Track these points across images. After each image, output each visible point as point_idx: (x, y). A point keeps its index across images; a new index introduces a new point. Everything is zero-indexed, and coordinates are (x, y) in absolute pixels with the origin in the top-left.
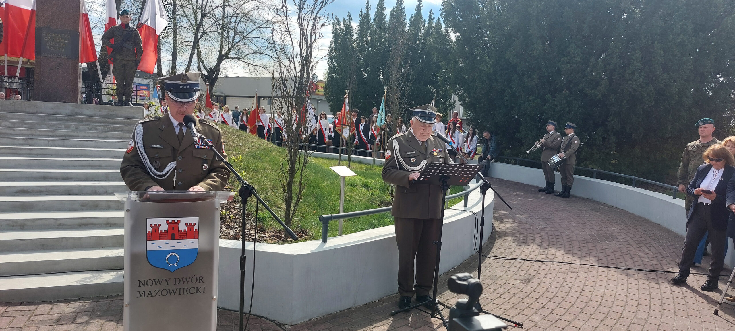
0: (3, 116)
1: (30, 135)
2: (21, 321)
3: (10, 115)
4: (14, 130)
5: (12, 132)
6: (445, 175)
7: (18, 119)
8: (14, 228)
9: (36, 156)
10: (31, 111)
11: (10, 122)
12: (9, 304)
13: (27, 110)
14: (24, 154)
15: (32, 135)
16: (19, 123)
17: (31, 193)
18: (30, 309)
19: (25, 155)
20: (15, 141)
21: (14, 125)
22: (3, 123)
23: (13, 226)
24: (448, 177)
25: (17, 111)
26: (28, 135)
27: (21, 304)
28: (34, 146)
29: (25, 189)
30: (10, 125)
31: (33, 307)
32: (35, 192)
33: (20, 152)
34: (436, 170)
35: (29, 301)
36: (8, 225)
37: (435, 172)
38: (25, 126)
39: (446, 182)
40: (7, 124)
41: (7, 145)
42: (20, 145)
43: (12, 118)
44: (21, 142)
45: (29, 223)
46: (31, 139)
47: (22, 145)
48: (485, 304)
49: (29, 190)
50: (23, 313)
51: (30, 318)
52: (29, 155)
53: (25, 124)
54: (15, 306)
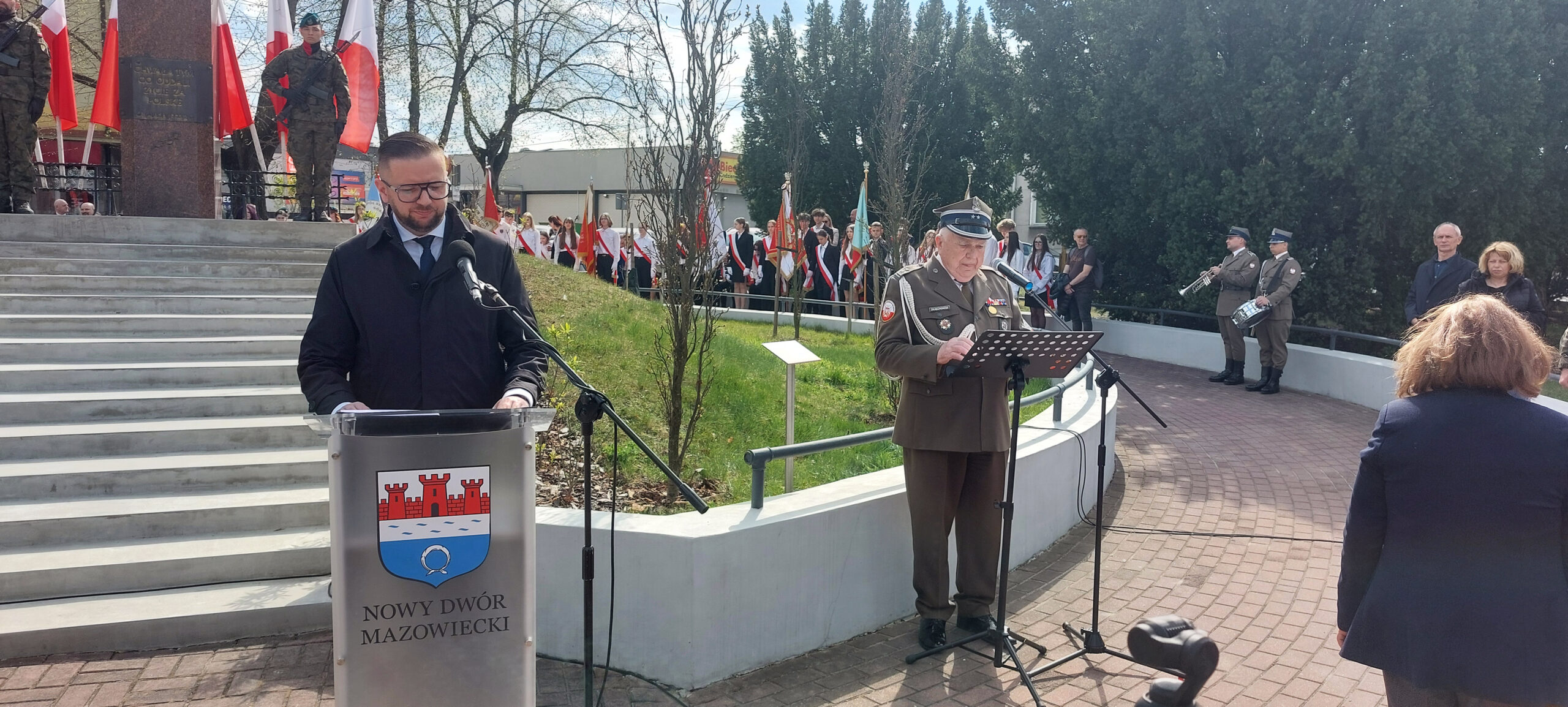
0: (58, 250)
1: (117, 289)
2: (116, 692)
3: (73, 248)
4: (82, 280)
5: (79, 284)
6: (1018, 355)
7: (90, 256)
8: (92, 491)
9: (131, 334)
10: (117, 237)
11: (72, 263)
12: (87, 656)
13: (109, 236)
14: (108, 331)
15: (122, 289)
16: (93, 264)
17: (125, 415)
18: (133, 667)
19: (108, 334)
20: (88, 304)
21: (82, 269)
22: (59, 265)
23: (90, 488)
24: (1025, 361)
25: (87, 240)
26: (113, 290)
27: (113, 656)
28: (125, 312)
29: (112, 406)
30: (74, 269)
31: (138, 663)
32: (133, 414)
33: (96, 326)
34: (998, 346)
35: (131, 649)
36: (79, 485)
37: (997, 350)
38: (107, 270)
39: (1021, 371)
40: (68, 267)
41: (69, 312)
42: (96, 311)
43: (78, 255)
44: (98, 305)
45: (123, 480)
46: (120, 299)
47: (101, 311)
48: (1111, 634)
49: (121, 410)
50: (118, 676)
51: (133, 686)
52: (117, 333)
53: (105, 265)
54: (100, 660)
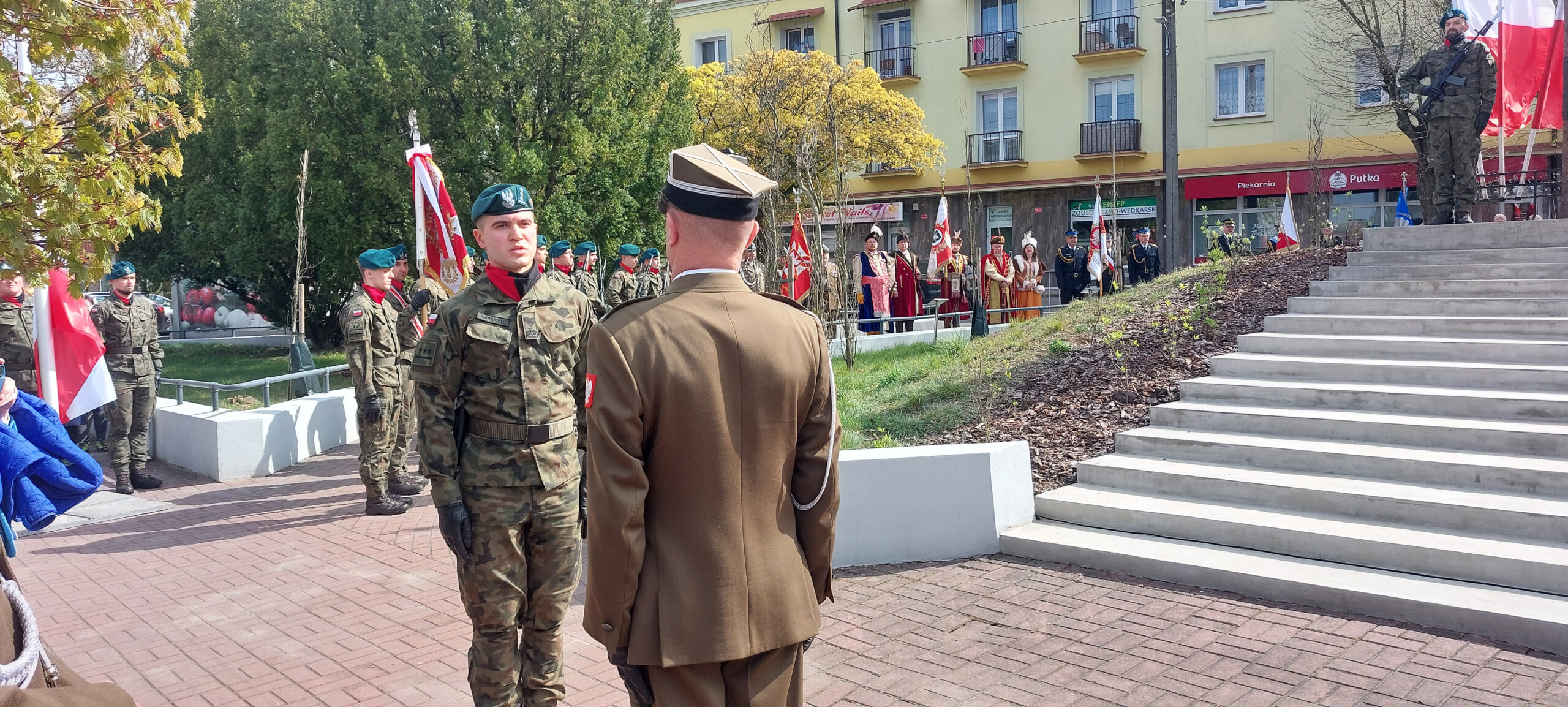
0: (1494, 256)
1: (1551, 292)
2: (1529, 688)
3: (1507, 253)
4: (1516, 283)
5: (1512, 287)
7: (1526, 260)
8: (1514, 487)
9: (1564, 337)
10: (1554, 241)
11: (1507, 268)
12: (1503, 645)
13: (1545, 240)
14: (1538, 333)
15: (1556, 292)
16: (1527, 268)
17: (1552, 417)
18: (1549, 668)
19: (1539, 336)
20: (1520, 307)
21: (1516, 274)
22: (1494, 270)
23: (1512, 484)
25: (1523, 245)
26: (1547, 293)
27: (1529, 652)
28: (1559, 315)
29: (1539, 407)
30: (1509, 273)
31: (1555, 666)
32: (1561, 416)
33: (1527, 328)
35: (1547, 650)
36: (1502, 480)
38: (1541, 273)
40: (1503, 271)
41: (1501, 314)
42: (1528, 314)
43: (1512, 260)
44: (1531, 307)
45: (1546, 481)
46: (1554, 302)
47: (1534, 314)
49: (1548, 411)
50: (1533, 671)
51: (1547, 686)
52: (1548, 335)
53: (1540, 269)
54: (1515, 652)
